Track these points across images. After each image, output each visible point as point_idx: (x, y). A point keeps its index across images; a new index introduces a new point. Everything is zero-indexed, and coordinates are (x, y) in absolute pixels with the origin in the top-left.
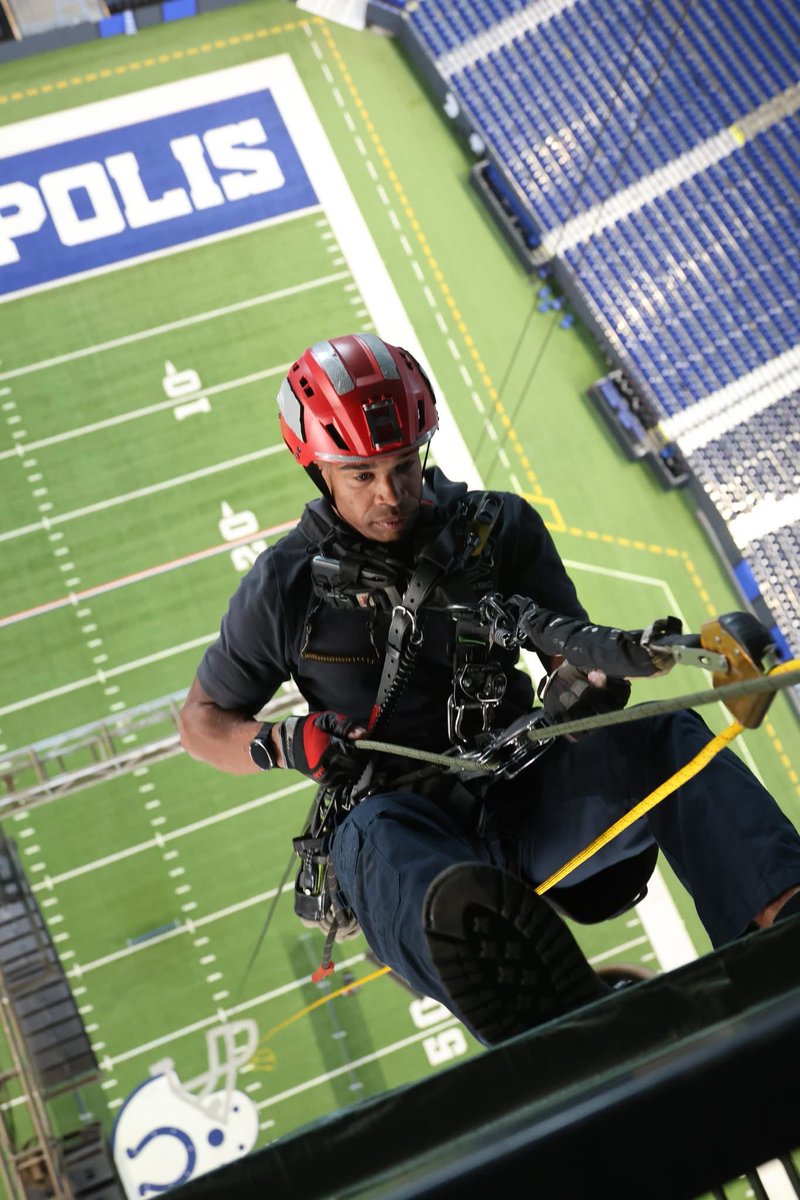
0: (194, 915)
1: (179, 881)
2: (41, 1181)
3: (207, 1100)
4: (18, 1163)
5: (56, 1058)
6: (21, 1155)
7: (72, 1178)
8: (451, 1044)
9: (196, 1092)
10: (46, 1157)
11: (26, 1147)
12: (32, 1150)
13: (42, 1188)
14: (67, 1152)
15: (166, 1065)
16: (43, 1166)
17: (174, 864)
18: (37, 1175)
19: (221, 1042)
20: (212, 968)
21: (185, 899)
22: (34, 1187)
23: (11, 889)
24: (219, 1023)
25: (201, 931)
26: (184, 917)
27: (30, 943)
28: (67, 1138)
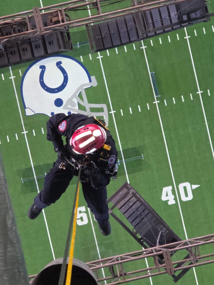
0: (161, 104)
1: (179, 99)
2: (51, 21)
3: (75, 100)
4: (60, 11)
5: (105, 32)
6: (64, 13)
7: (51, 35)
8: (82, 219)
9: (80, 96)
10: (61, 24)
11: (67, 15)
12: (65, 17)
13: (48, 21)
14: (62, 33)
15: (95, 83)
16: (58, 22)
17: (187, 98)
18: (54, 19)
19: (101, 110)
20: (135, 110)
21: (170, 101)
22: (50, 17)
23: (185, 18)
24: (109, 110)
25: (153, 107)
26: (161, 100)
27: (158, 25)
28: (68, 34)
